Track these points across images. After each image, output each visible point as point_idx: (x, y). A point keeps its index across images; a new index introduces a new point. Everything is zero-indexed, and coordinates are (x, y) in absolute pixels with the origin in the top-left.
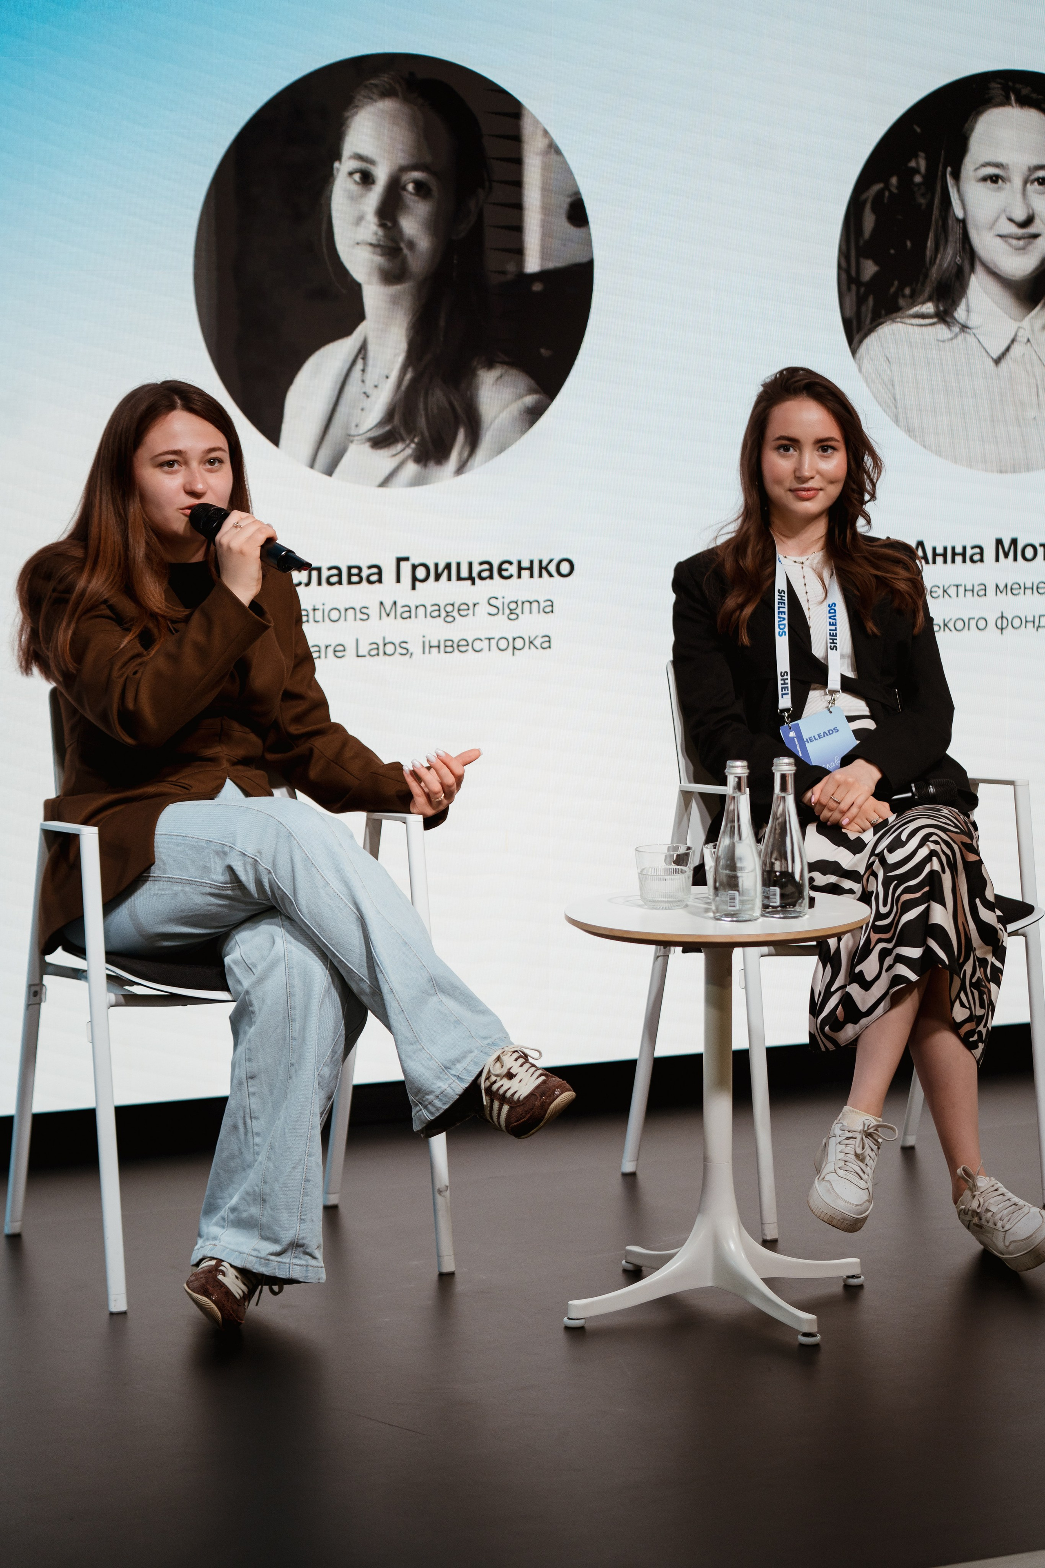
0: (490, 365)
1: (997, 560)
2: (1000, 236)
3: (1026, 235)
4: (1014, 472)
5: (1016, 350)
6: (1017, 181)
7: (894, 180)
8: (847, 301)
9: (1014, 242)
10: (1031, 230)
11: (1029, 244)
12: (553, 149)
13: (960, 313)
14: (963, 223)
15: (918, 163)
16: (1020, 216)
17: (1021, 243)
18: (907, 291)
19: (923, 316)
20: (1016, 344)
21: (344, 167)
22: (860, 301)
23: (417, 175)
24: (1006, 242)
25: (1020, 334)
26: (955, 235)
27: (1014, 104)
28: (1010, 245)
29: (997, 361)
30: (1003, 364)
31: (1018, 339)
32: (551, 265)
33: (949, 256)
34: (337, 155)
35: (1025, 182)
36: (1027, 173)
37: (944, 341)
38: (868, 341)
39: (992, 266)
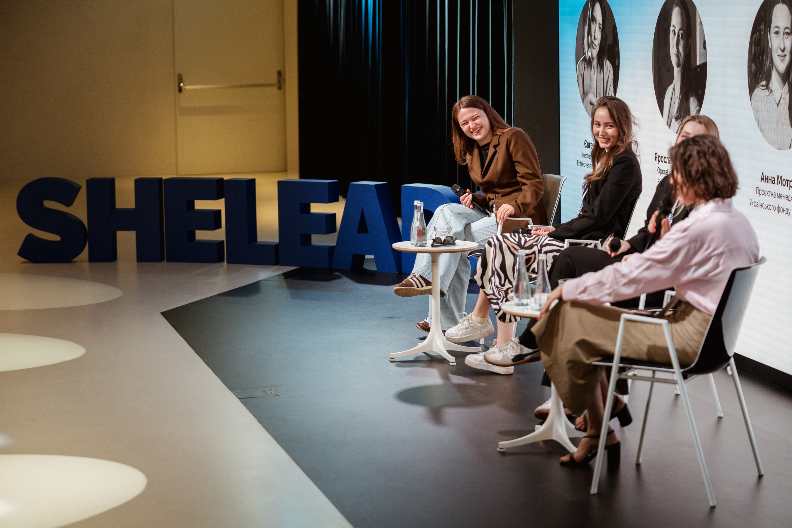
0: (692, 97)
1: (778, 184)
2: (778, 55)
3: (783, 55)
4: (781, 150)
5: (782, 100)
6: (782, 33)
7: (758, 33)
8: (749, 78)
9: (781, 58)
10: (784, 53)
11: (784, 59)
12: (701, 23)
13: (770, 85)
14: (771, 49)
15: (762, 27)
16: (782, 48)
17: (782, 58)
18: (760, 76)
19: (763, 86)
20: (781, 98)
21: (672, 29)
22: (752, 79)
23: (681, 32)
24: (779, 58)
25: (782, 95)
26: (769, 56)
27: (781, 3)
28: (780, 59)
29: (778, 105)
30: (780, 105)
31: (782, 96)
32: (700, 63)
33: (768, 63)
34: (670, 26)
35: (784, 34)
36: (784, 30)
37: (767, 96)
38: (753, 94)
39: (777, 68)
